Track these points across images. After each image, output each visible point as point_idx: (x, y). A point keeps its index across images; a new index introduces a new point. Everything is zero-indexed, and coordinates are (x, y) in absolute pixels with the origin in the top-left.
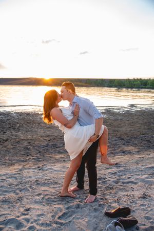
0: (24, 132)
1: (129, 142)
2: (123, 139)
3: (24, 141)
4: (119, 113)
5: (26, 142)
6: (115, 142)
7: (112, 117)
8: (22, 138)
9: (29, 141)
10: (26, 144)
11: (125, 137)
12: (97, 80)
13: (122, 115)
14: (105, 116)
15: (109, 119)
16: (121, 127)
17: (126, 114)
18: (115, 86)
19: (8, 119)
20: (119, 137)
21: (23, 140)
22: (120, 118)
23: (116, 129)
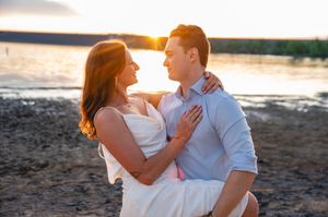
0: (86, 147)
1: (321, 187)
2: (304, 177)
3: (81, 170)
4: (295, 110)
5: (85, 173)
6: (285, 184)
7: (279, 120)
8: (80, 162)
9: (92, 170)
10: (82, 176)
11: (311, 172)
12: (251, 41)
13: (303, 115)
14: (264, 117)
15: (273, 124)
16: (302, 145)
17: (312, 115)
18: (289, 54)
19: (61, 117)
20: (296, 172)
21: (79, 166)
22: (297, 123)
23: (290, 149)
